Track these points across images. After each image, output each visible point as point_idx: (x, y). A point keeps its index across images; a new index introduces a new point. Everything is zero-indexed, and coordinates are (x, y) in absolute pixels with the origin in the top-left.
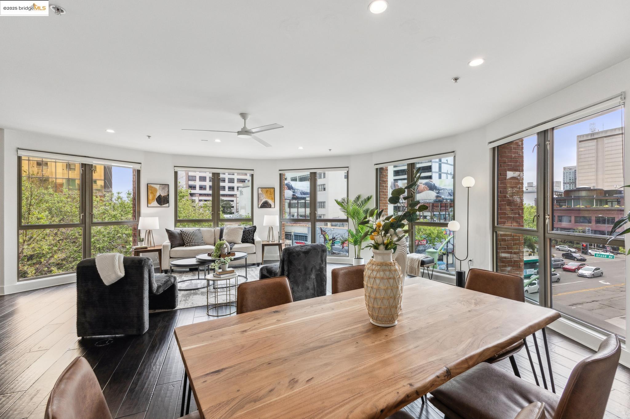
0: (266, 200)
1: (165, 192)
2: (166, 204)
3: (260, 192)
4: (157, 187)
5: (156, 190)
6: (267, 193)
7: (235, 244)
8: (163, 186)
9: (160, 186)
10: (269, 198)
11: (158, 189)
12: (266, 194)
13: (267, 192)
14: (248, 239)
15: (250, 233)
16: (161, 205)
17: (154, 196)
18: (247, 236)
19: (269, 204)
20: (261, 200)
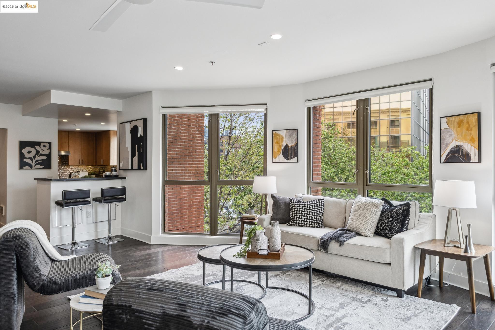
0: (459, 143)
1: (292, 141)
2: (294, 158)
3: (444, 126)
4: (283, 133)
5: (282, 138)
6: (459, 127)
7: (358, 234)
8: (291, 132)
9: (287, 133)
10: (464, 139)
11: (284, 136)
12: (458, 129)
13: (460, 124)
14: (386, 229)
15: (392, 217)
16: (288, 159)
17: (280, 146)
18: (386, 223)
19: (465, 153)
20: (447, 145)
